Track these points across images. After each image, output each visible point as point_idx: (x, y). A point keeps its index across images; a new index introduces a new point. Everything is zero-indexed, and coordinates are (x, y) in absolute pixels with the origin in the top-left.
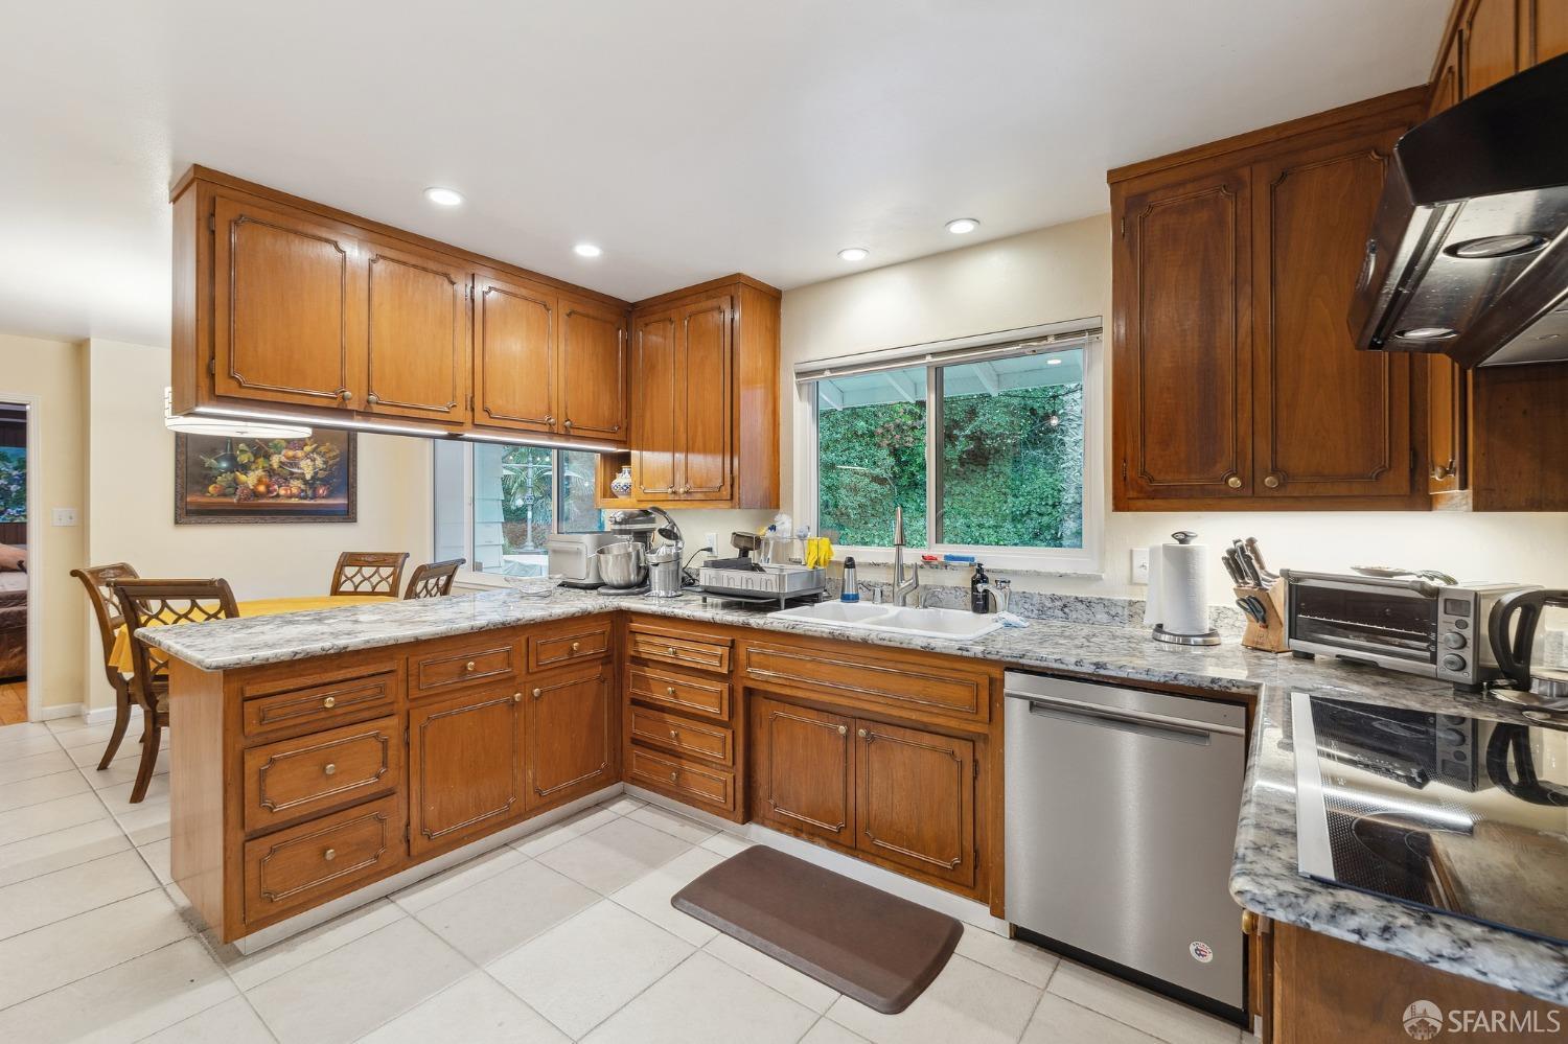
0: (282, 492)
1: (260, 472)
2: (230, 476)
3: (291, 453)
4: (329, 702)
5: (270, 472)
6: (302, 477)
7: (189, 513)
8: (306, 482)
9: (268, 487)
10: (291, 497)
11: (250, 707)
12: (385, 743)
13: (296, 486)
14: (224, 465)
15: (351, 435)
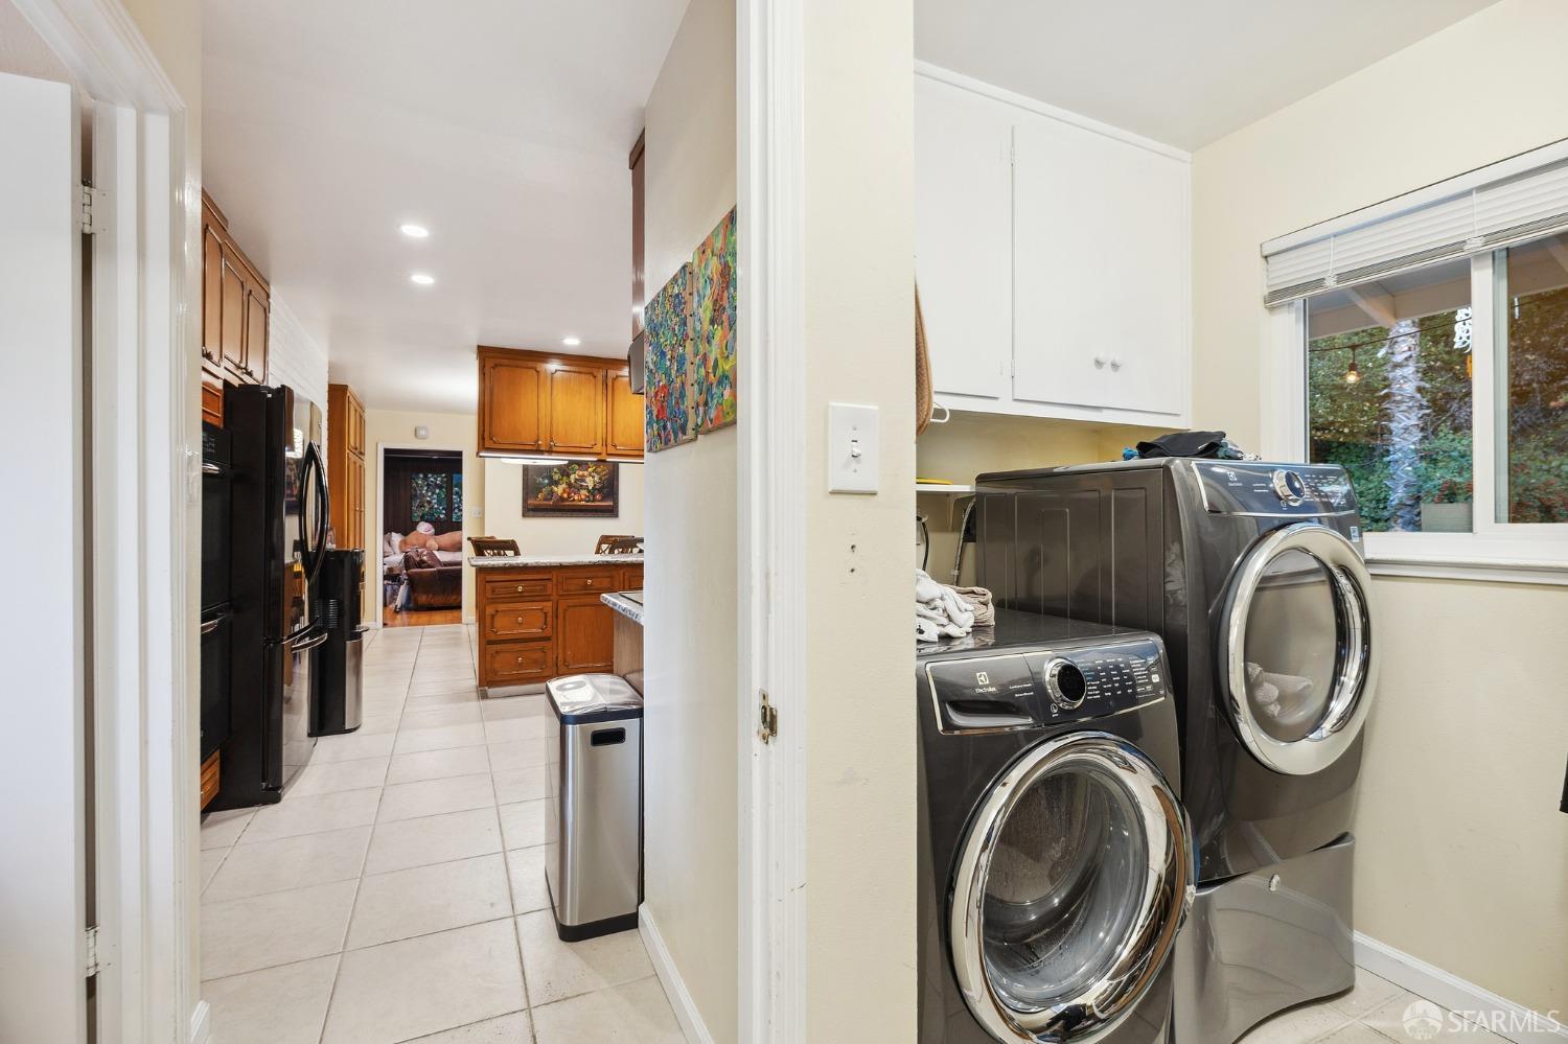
0: (576, 498)
1: (564, 486)
2: (548, 488)
3: (581, 473)
4: (520, 589)
5: (570, 485)
6: (587, 488)
7: (529, 510)
8: (589, 491)
9: (569, 494)
10: (582, 500)
11: (489, 586)
12: (545, 614)
13: (584, 493)
14: (546, 481)
15: (616, 465)
